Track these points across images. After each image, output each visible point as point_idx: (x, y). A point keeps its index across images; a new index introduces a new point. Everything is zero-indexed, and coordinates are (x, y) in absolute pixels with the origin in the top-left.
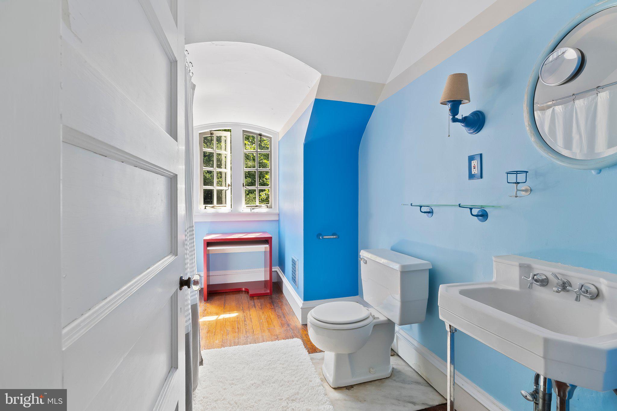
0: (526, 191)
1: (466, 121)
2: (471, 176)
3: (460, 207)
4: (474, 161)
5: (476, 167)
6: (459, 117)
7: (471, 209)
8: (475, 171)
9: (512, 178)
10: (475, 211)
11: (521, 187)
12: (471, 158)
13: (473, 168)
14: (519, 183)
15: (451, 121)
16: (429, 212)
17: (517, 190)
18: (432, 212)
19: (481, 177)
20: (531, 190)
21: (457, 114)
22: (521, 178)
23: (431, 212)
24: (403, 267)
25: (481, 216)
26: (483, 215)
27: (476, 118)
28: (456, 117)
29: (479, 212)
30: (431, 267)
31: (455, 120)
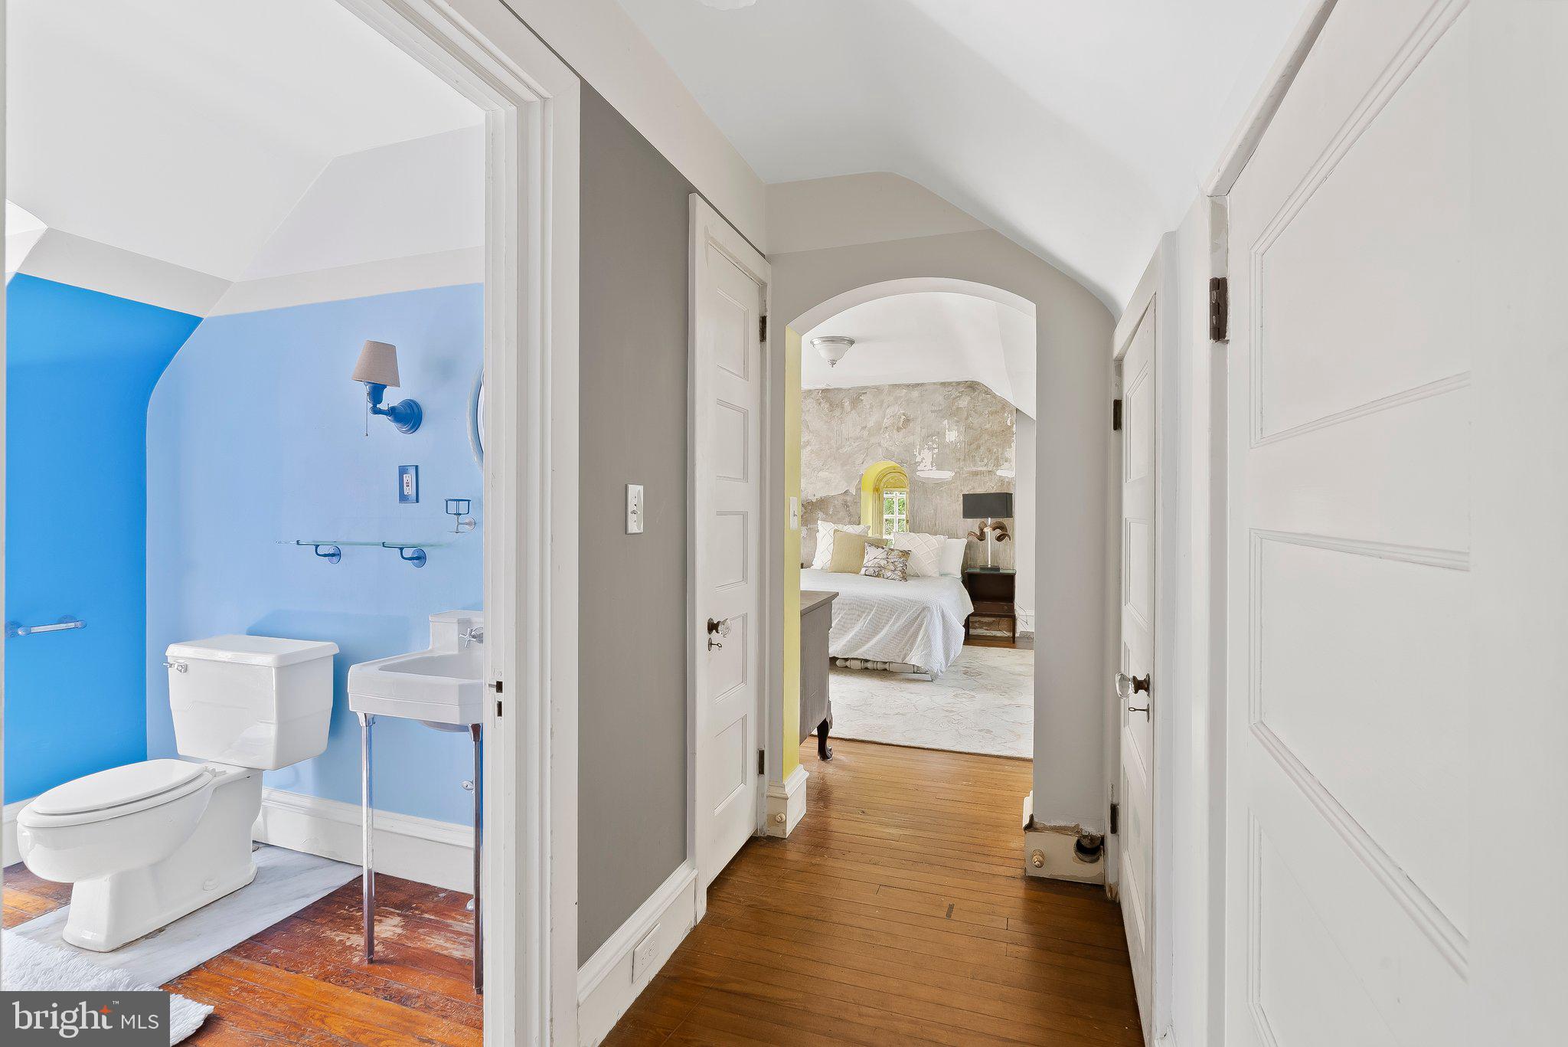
0: (468, 524)
1: (392, 412)
2: (403, 498)
3: (384, 546)
4: (407, 475)
5: (410, 485)
6: (383, 406)
7: (401, 549)
8: (410, 491)
9: (452, 505)
10: (408, 553)
11: (464, 519)
12: (403, 471)
13: (405, 485)
14: (460, 514)
15: (369, 411)
16: (333, 555)
17: (459, 524)
18: (339, 555)
19: (417, 501)
20: (475, 524)
21: (380, 402)
22: (463, 506)
23: (336, 555)
24: (282, 658)
25: (418, 558)
26: (420, 558)
27: (409, 412)
28: (378, 406)
29: (414, 553)
30: (337, 651)
31: (376, 411)
